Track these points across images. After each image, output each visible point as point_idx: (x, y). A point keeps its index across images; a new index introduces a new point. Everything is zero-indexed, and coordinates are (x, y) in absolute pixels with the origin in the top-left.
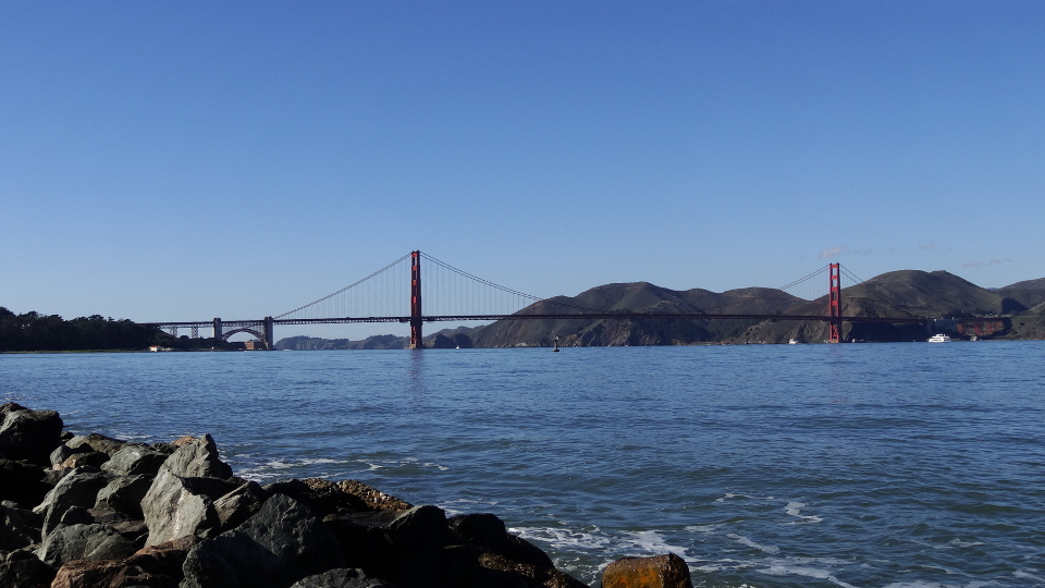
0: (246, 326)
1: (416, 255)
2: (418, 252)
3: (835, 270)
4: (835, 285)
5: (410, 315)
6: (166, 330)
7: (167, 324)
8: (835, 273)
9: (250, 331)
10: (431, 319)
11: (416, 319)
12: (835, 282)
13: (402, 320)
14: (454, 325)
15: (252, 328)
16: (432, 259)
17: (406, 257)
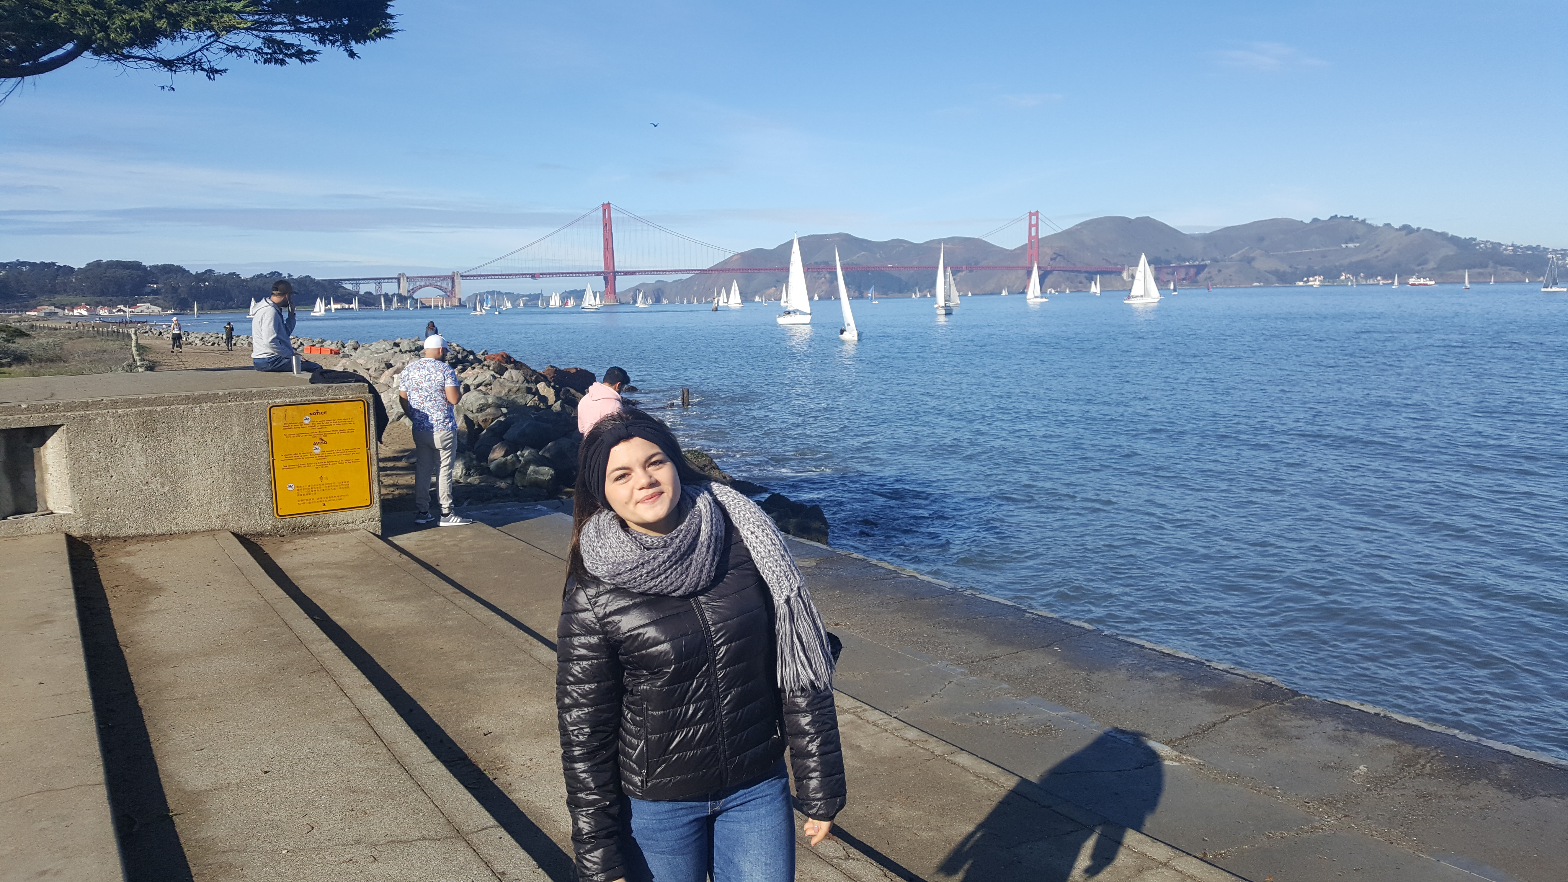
0: (431, 280)
1: (606, 207)
2: (609, 204)
3: (1034, 218)
5: (603, 269)
6: (349, 286)
7: (348, 280)
8: (1033, 222)
9: (437, 287)
10: (625, 274)
11: (610, 274)
12: (1034, 229)
13: (596, 274)
14: (650, 280)
15: (438, 284)
16: (622, 211)
17: (597, 209)
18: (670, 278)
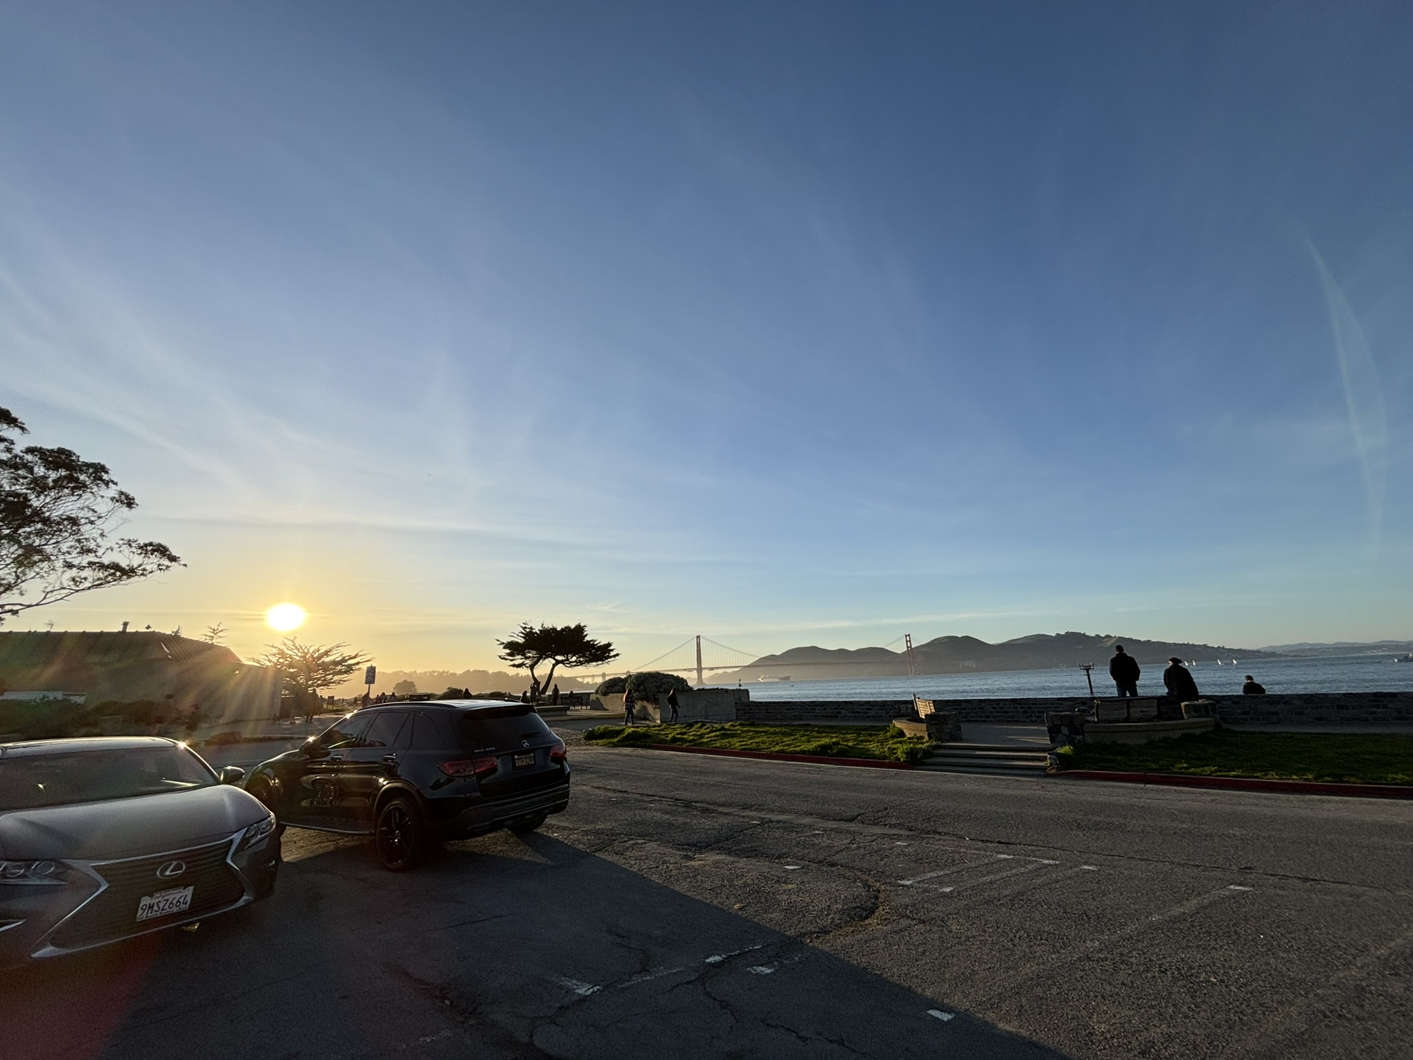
3: (908, 637)
4: (909, 645)
5: (696, 667)
6: (580, 680)
8: (908, 639)
10: (705, 668)
11: (700, 669)
12: (909, 643)
13: (690, 670)
14: (720, 671)
16: (706, 639)
17: (694, 638)
18: (729, 671)
